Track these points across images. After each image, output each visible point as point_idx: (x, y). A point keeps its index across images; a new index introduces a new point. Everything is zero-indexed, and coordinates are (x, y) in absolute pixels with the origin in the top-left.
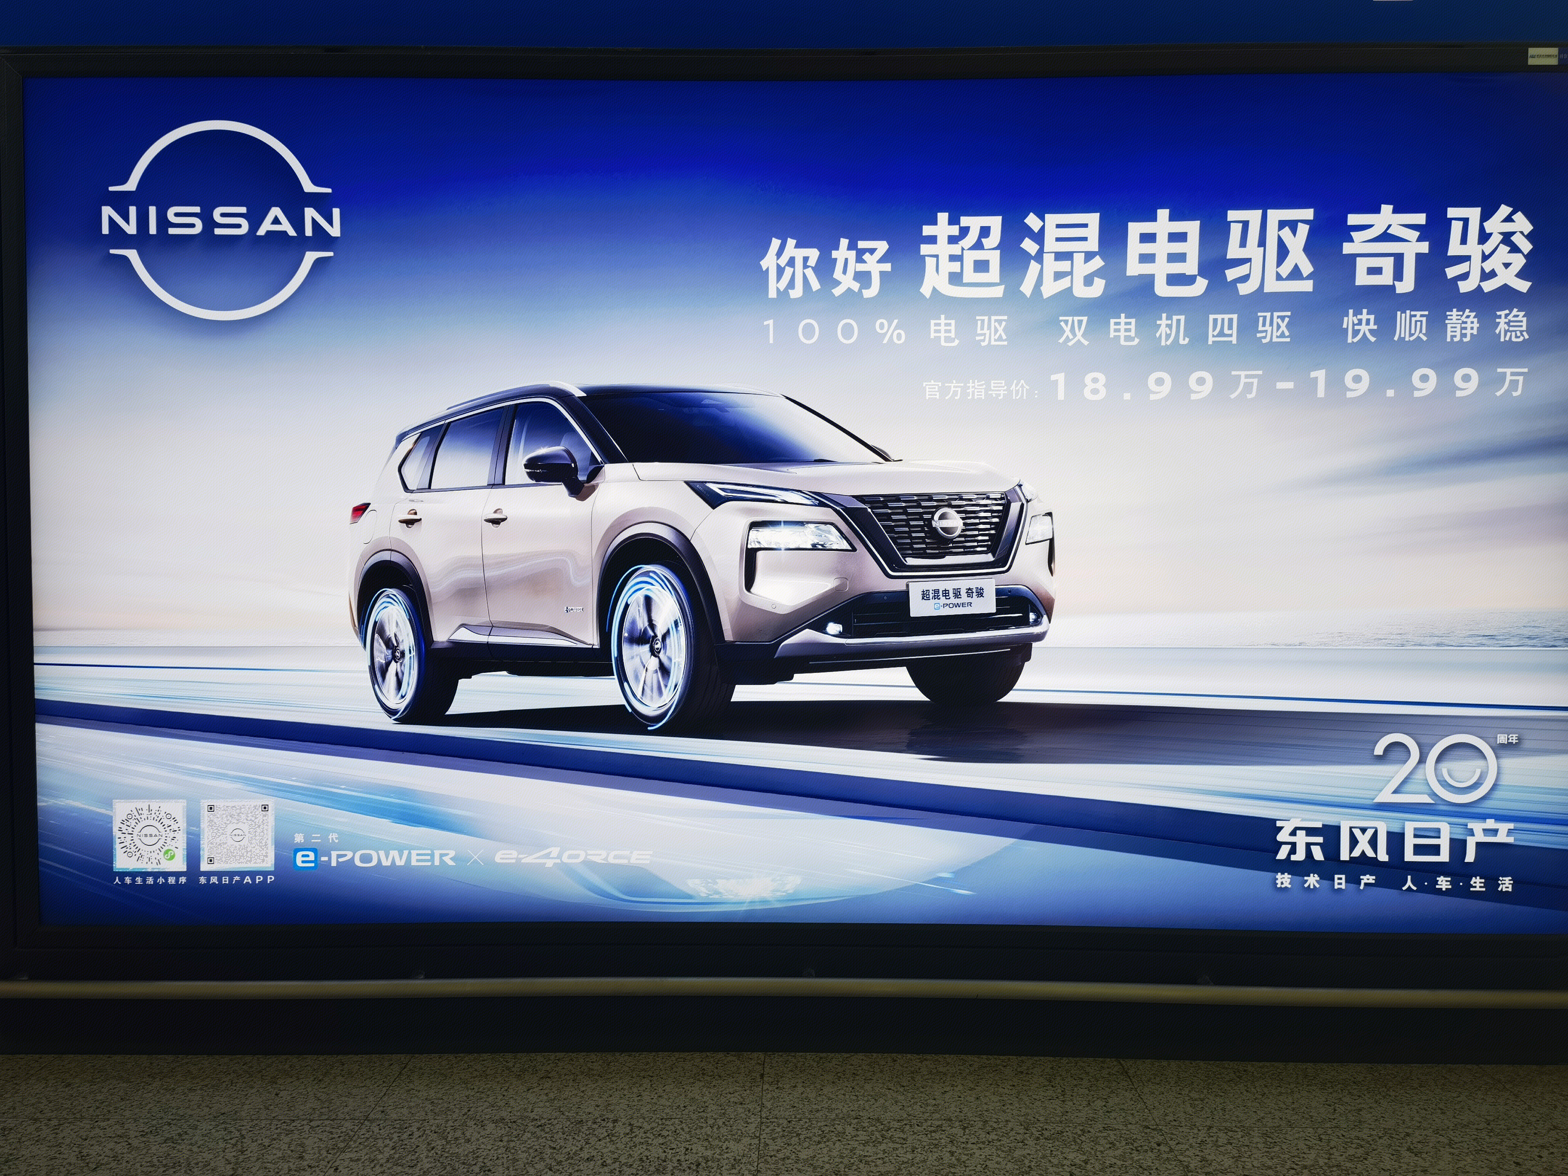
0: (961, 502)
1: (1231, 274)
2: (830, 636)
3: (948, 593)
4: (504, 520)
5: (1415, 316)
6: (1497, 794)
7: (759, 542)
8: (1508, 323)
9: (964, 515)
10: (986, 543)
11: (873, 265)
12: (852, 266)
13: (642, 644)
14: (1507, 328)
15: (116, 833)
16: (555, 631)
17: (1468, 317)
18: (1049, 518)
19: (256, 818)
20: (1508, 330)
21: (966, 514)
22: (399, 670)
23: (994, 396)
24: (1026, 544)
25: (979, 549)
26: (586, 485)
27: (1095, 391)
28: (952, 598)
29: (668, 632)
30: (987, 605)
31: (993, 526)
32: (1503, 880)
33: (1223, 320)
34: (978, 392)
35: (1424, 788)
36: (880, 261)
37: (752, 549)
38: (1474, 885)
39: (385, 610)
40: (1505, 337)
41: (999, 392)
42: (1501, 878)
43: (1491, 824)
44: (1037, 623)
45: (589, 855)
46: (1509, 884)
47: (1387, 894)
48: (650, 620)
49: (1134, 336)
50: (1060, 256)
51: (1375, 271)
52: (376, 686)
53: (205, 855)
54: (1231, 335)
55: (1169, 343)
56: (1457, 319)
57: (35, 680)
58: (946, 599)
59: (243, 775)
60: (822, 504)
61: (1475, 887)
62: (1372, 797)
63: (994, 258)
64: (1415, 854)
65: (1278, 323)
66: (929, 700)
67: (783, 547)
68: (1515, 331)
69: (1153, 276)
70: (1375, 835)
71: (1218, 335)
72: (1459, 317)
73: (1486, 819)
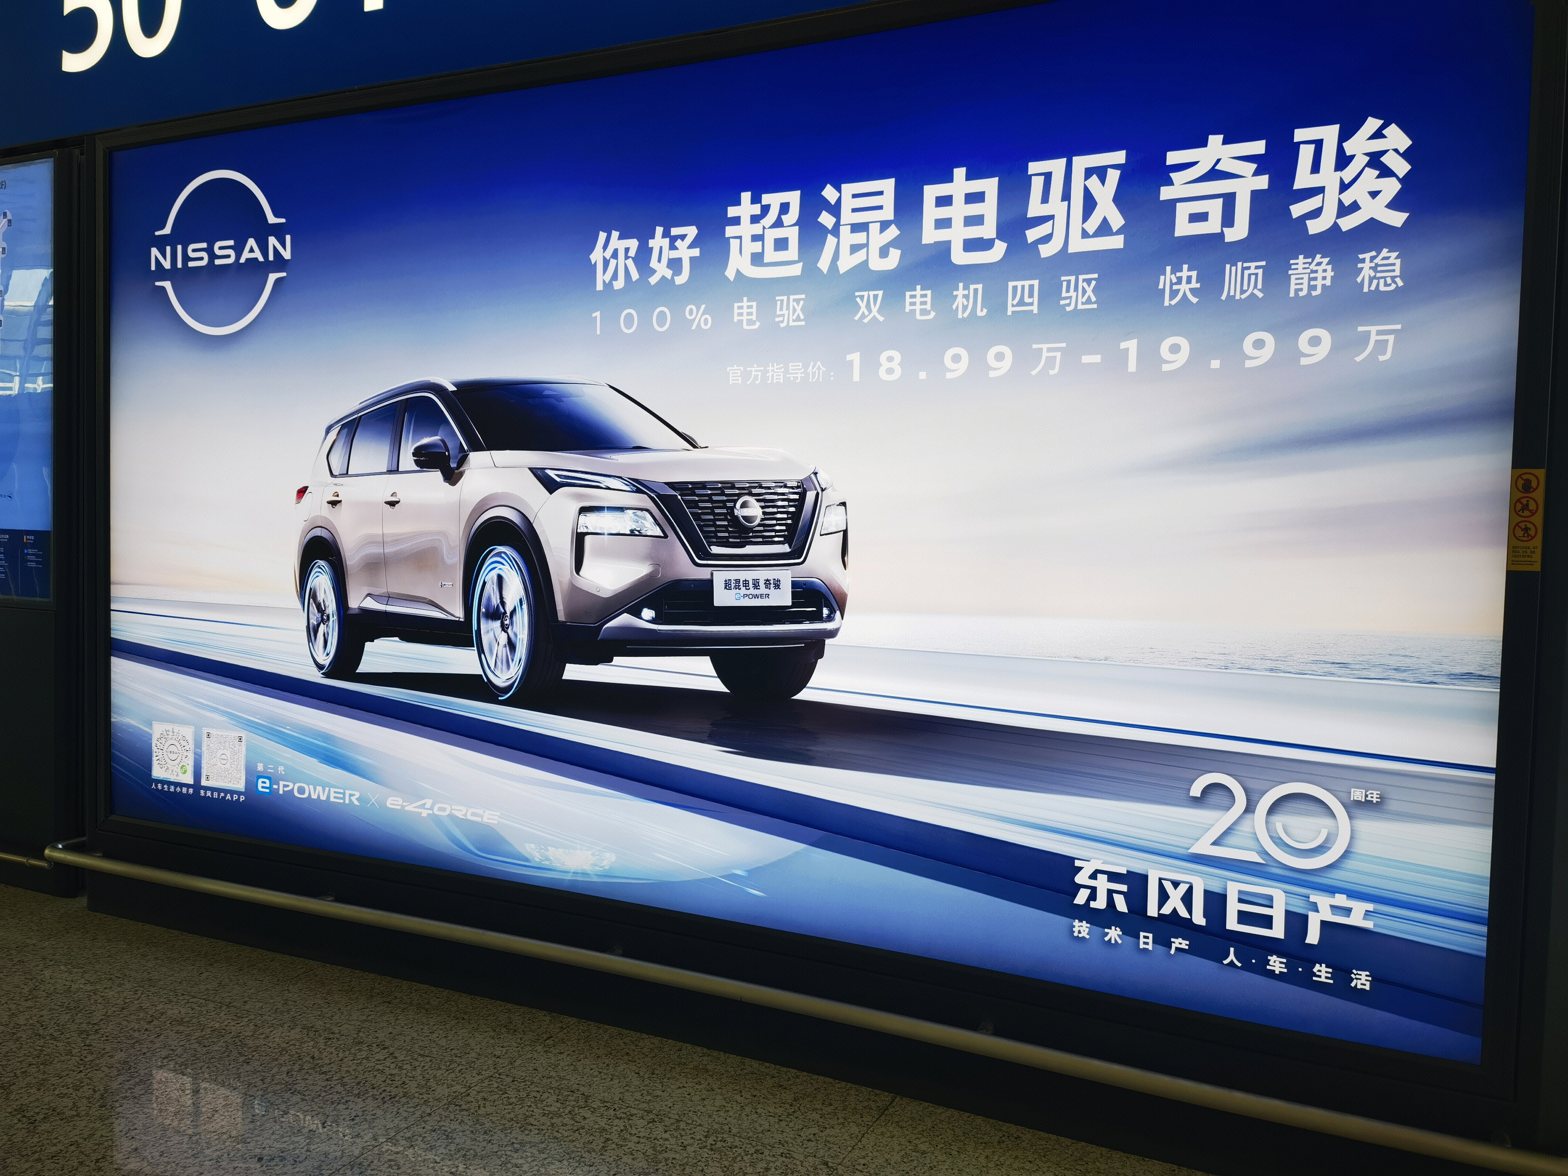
0: (760, 490)
1: (1032, 235)
2: (644, 622)
3: (748, 584)
4: (398, 502)
5: (1249, 268)
6: (1350, 864)
7: (586, 527)
8: (1374, 269)
9: (763, 504)
10: (783, 533)
11: (685, 252)
12: (667, 254)
13: (495, 620)
14: (1372, 274)
15: (154, 749)
16: (432, 604)
17: (1319, 264)
18: (843, 507)
19: (235, 747)
20: (1375, 277)
21: (766, 503)
22: (325, 631)
23: (792, 379)
24: (821, 535)
25: (776, 539)
26: (456, 471)
27: (890, 371)
28: (752, 589)
29: (515, 609)
30: (783, 598)
31: (789, 516)
32: (1357, 974)
33: (1023, 287)
34: (777, 375)
35: (1252, 844)
36: (691, 246)
37: (581, 533)
38: (1318, 973)
39: (317, 578)
40: (1370, 286)
41: (797, 375)
42: (1354, 971)
43: (1341, 900)
44: (830, 618)
45: (454, 810)
46: (1366, 980)
47: (1203, 966)
48: (501, 598)
49: (930, 309)
50: (857, 228)
51: (1198, 217)
52: (311, 644)
53: (204, 773)
54: (1032, 304)
55: (966, 315)
56: (1304, 268)
57: (112, 623)
58: (746, 589)
59: (228, 710)
60: (639, 491)
61: (1320, 976)
62: (1187, 846)
63: (792, 234)
64: (1239, 923)
65: (1083, 288)
66: (729, 691)
67: (606, 532)
68: (1385, 278)
69: (949, 242)
70: (1190, 891)
71: (1018, 305)
72: (1307, 266)
73: (1335, 893)
